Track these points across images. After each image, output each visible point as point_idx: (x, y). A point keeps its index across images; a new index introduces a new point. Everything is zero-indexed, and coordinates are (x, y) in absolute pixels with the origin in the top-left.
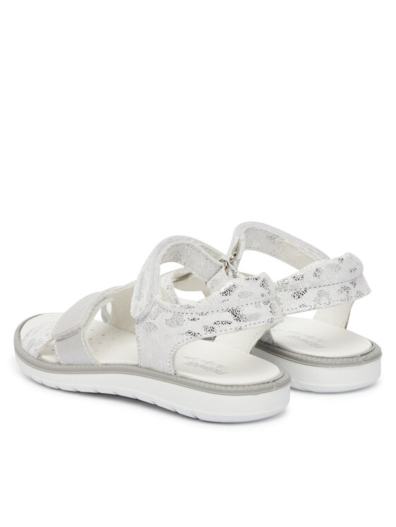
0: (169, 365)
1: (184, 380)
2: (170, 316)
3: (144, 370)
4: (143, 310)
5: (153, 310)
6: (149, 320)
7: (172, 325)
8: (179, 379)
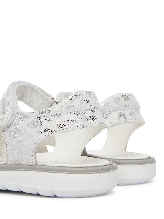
0: (32, 157)
1: (44, 167)
2: (30, 120)
3: (11, 166)
4: (9, 119)
5: (16, 119)
6: (14, 127)
7: (33, 127)
8: (40, 167)
